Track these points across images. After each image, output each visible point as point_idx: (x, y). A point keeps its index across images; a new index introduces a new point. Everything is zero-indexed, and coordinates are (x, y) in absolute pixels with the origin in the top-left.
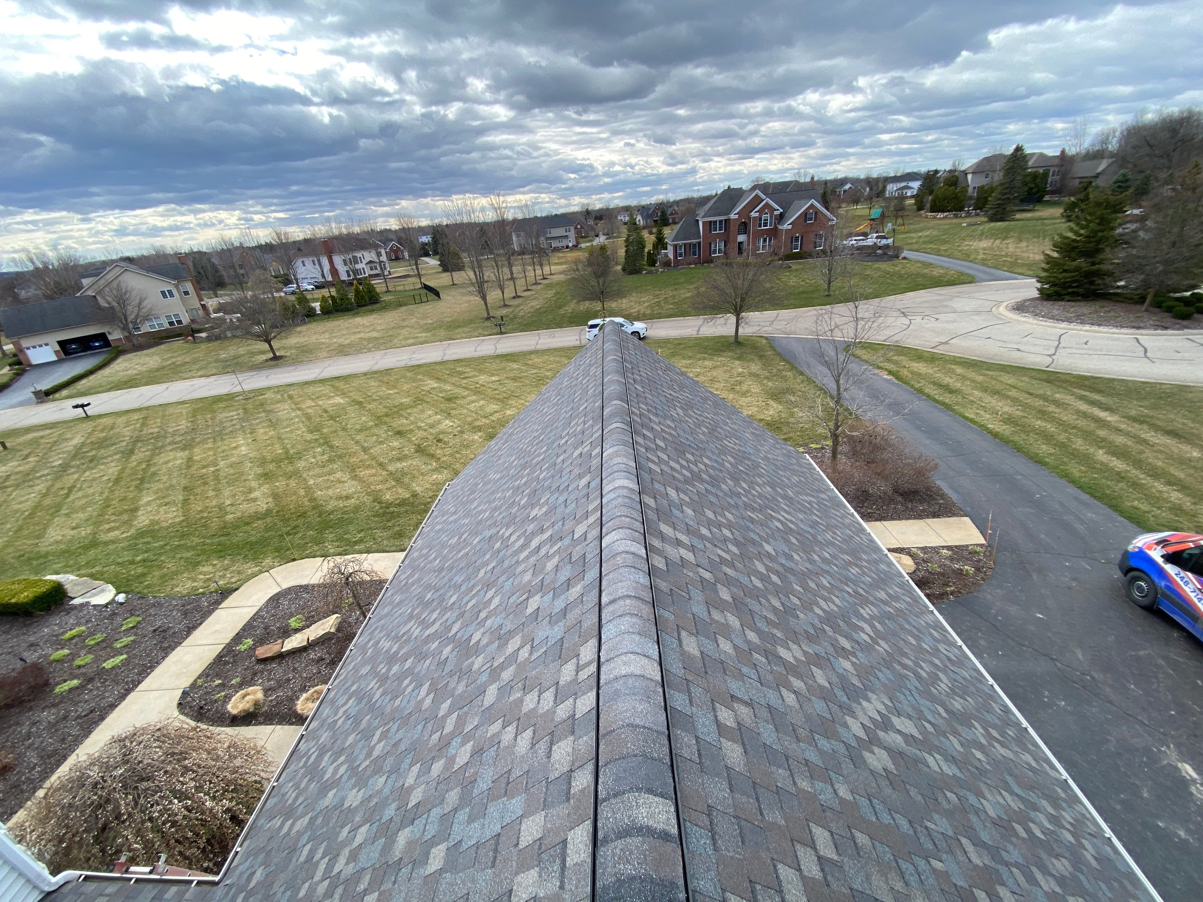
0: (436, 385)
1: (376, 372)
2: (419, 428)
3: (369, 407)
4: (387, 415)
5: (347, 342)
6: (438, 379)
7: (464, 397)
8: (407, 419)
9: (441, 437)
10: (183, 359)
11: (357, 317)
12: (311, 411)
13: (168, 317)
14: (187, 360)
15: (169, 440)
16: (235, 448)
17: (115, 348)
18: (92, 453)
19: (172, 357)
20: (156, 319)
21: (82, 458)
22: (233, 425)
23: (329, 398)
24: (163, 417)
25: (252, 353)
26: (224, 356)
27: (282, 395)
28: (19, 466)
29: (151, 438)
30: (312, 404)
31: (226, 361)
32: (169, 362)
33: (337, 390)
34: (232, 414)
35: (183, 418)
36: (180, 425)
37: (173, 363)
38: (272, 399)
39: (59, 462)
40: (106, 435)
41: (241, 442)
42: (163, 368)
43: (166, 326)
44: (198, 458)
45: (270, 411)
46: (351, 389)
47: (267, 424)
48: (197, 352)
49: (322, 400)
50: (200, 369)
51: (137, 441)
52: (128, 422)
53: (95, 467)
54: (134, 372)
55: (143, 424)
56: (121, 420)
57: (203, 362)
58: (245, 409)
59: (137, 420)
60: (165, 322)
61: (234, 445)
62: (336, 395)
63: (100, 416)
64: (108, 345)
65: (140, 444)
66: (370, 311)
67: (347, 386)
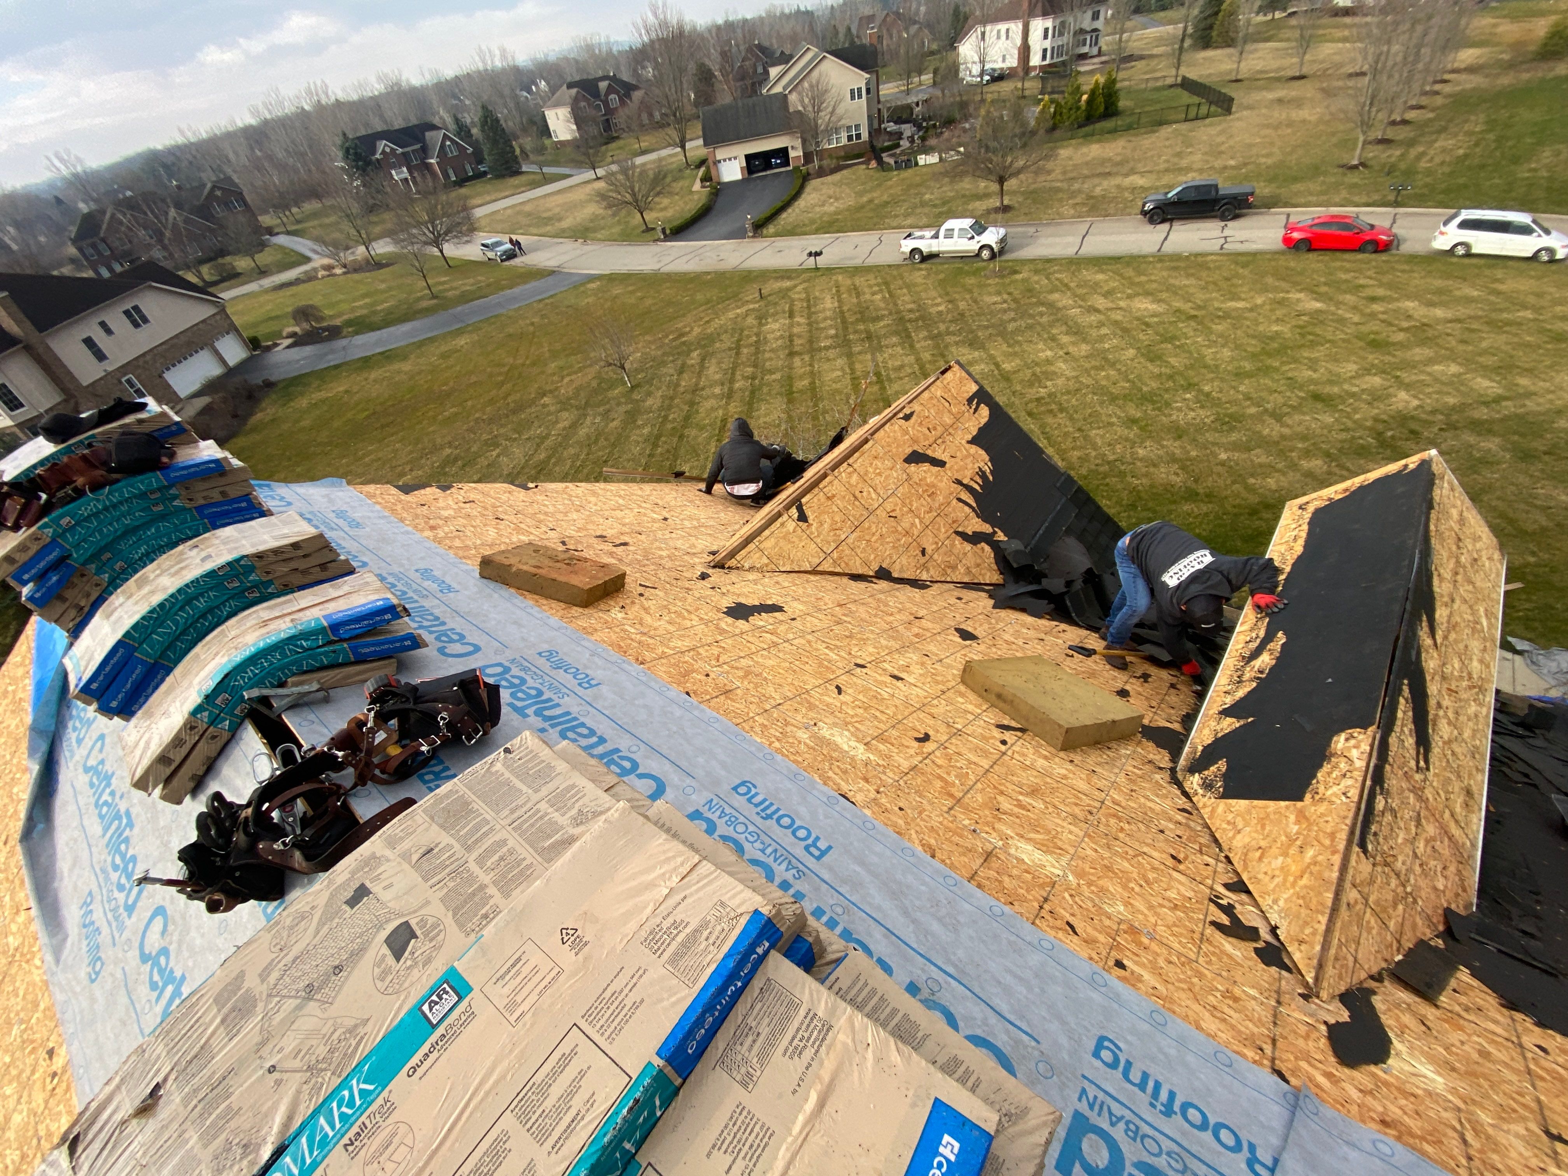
0: (1318, 305)
1: (1176, 257)
2: (1353, 395)
3: (1219, 328)
4: (1269, 355)
5: (1098, 191)
6: (1313, 292)
7: (1402, 345)
8: (1315, 371)
9: (1414, 426)
10: (880, 196)
11: (1092, 142)
12: (1119, 318)
13: (849, 128)
14: (885, 198)
15: (942, 327)
16: (1048, 362)
17: (797, 169)
18: (861, 327)
19: (865, 191)
20: (837, 131)
21: (856, 332)
22: (1014, 320)
23: (1129, 297)
24: (908, 287)
25: (964, 196)
26: (927, 196)
27: (1048, 278)
28: (791, 326)
29: (917, 320)
30: (1110, 305)
31: (935, 206)
32: (865, 199)
33: (1132, 284)
34: (997, 299)
35: (934, 294)
36: (938, 305)
37: (871, 201)
38: (1037, 282)
39: (832, 332)
40: (859, 303)
41: (1049, 353)
42: (862, 207)
43: (844, 141)
44: (1007, 366)
45: (1051, 305)
46: (1154, 286)
47: (1064, 328)
48: (891, 187)
49: (1121, 299)
50: (906, 216)
51: (901, 319)
52: (870, 286)
53: (880, 348)
54: (832, 209)
55: (890, 292)
56: (859, 281)
57: (906, 205)
58: (1009, 294)
59: (878, 285)
60: (844, 136)
61: (1042, 355)
62: (1138, 294)
63: (830, 271)
64: (787, 164)
65: (909, 325)
66: (1109, 132)
67: (1143, 278)
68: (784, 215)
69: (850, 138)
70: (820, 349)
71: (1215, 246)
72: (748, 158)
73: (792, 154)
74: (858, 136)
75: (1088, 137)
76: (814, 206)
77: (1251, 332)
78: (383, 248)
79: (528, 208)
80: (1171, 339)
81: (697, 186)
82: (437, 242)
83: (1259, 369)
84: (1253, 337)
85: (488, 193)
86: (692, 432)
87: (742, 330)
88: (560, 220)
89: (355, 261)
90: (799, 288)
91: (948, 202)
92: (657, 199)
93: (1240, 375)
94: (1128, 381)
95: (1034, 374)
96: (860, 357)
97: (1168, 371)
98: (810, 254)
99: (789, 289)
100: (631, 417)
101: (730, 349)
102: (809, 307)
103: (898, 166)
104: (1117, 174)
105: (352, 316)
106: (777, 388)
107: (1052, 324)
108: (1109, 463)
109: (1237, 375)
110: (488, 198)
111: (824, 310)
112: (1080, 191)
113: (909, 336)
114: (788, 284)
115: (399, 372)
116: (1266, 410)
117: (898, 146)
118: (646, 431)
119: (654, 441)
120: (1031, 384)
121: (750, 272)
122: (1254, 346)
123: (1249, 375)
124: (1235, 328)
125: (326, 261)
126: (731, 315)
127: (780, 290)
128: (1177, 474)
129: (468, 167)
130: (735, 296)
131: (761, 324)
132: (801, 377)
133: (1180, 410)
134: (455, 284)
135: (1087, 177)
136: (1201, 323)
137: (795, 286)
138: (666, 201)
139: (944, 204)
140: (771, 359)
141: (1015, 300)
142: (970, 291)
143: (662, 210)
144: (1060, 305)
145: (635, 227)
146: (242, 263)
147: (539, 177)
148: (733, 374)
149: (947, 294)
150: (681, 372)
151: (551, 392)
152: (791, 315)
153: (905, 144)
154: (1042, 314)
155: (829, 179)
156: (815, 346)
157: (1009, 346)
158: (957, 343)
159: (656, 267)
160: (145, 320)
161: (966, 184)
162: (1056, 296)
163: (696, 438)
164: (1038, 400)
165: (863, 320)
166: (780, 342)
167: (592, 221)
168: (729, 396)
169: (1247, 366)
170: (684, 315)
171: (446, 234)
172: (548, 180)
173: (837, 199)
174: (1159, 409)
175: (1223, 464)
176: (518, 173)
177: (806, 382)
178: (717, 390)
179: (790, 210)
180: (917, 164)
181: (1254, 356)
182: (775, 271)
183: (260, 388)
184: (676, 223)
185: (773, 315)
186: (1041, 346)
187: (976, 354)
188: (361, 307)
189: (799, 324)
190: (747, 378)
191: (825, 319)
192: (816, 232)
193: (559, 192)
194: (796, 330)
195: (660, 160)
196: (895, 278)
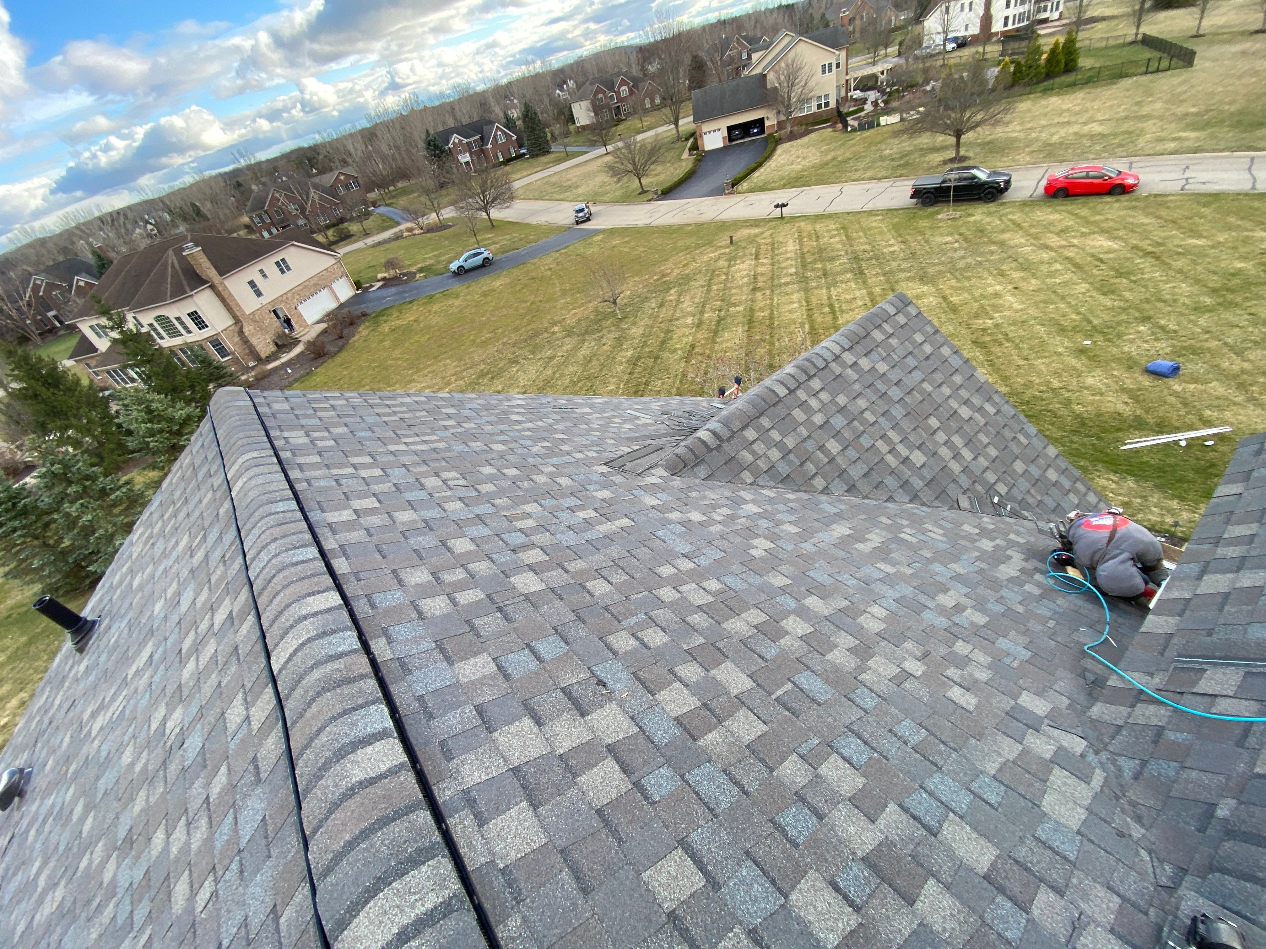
1: (1134, 198)
5: (1055, 139)
10: (842, 153)
11: (1051, 96)
12: (1070, 254)
13: (819, 98)
14: (848, 155)
15: (894, 264)
16: (997, 295)
17: (770, 135)
18: (819, 266)
19: (829, 151)
20: (808, 100)
21: (813, 270)
22: (963, 257)
23: (1084, 235)
24: (863, 230)
25: (922, 149)
26: (887, 152)
27: (1000, 220)
28: (756, 266)
29: (871, 258)
30: (1064, 243)
31: (893, 160)
32: (829, 157)
33: (1088, 223)
34: (949, 239)
35: (888, 236)
36: (891, 245)
37: (834, 159)
38: (989, 223)
39: (793, 270)
40: (818, 245)
41: (998, 287)
42: (827, 164)
43: (814, 109)
44: (954, 299)
45: (1002, 244)
46: (1111, 224)
47: (1013, 265)
48: (854, 145)
49: (1074, 237)
50: (866, 169)
51: (857, 259)
52: (829, 231)
53: (835, 284)
54: (799, 167)
55: (847, 236)
56: (819, 226)
57: (867, 160)
58: (960, 234)
59: (837, 229)
60: (814, 104)
61: (990, 290)
62: (1094, 233)
63: (794, 219)
64: (762, 131)
65: (863, 264)
66: (1069, 86)
67: (1098, 218)
68: (756, 174)
69: (819, 106)
70: (780, 286)
71: (1175, 187)
72: (730, 129)
73: (767, 123)
74: (827, 104)
75: (1046, 91)
76: (783, 165)
77: (1212, 268)
78: (448, 213)
79: (553, 179)
80: (1126, 274)
81: (685, 155)
82: (486, 209)
83: (1220, 304)
84: (1215, 273)
85: (526, 169)
86: (666, 355)
87: (714, 271)
88: (577, 187)
89: (428, 224)
90: (767, 234)
91: (906, 155)
92: (652, 167)
93: (1198, 309)
94: (1079, 313)
95: (982, 307)
96: (816, 291)
97: (1122, 304)
98: (777, 206)
99: (756, 236)
100: (619, 342)
101: (702, 286)
102: (773, 250)
103: (861, 128)
104: (1076, 123)
105: (423, 265)
106: (740, 319)
107: (1002, 261)
108: (1053, 390)
109: (1195, 309)
110: (525, 173)
111: (786, 252)
112: (1037, 139)
113: (862, 273)
114: (757, 231)
115: (451, 306)
116: (1226, 344)
117: (862, 109)
118: (629, 354)
119: (634, 362)
120: (977, 316)
121: (724, 222)
122: (1215, 281)
123: (1210, 310)
124: (1195, 263)
125: (409, 225)
126: (705, 258)
127: (749, 236)
128: (1126, 403)
129: (512, 150)
130: (710, 243)
131: (729, 266)
132: (762, 309)
133: (1132, 342)
134: (496, 239)
135: (1044, 127)
136: (1157, 258)
137: (762, 233)
138: (659, 168)
139: (901, 158)
140: (736, 294)
141: (966, 240)
142: (923, 233)
143: (656, 175)
144: (1012, 243)
145: (635, 190)
146: (354, 228)
147: (564, 155)
148: (703, 307)
149: (900, 236)
150: (661, 306)
151: (559, 322)
152: (757, 258)
153: (868, 107)
154: (992, 253)
155: (799, 141)
156: (776, 282)
157: (958, 281)
158: (908, 279)
159: (648, 222)
160: (289, 269)
161: (925, 139)
162: (1007, 236)
163: (669, 358)
164: (984, 330)
165: (822, 260)
166: (746, 280)
167: (601, 187)
168: (699, 325)
169: (1208, 301)
170: (667, 260)
171: (493, 202)
172: (569, 156)
173: (804, 158)
174: (1108, 340)
175: (1176, 394)
176: (548, 152)
177: (766, 313)
178: (689, 320)
179: (762, 170)
180: (879, 125)
181: (1214, 291)
182: (746, 221)
183: (359, 318)
184: (667, 185)
185: (742, 257)
186: (990, 280)
187: (925, 288)
188: (430, 258)
189: (763, 265)
190: (715, 310)
191: (787, 259)
192: (784, 187)
193: (577, 165)
194: (760, 270)
195: (657, 135)
196: (852, 222)
